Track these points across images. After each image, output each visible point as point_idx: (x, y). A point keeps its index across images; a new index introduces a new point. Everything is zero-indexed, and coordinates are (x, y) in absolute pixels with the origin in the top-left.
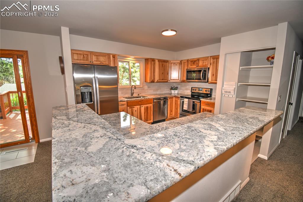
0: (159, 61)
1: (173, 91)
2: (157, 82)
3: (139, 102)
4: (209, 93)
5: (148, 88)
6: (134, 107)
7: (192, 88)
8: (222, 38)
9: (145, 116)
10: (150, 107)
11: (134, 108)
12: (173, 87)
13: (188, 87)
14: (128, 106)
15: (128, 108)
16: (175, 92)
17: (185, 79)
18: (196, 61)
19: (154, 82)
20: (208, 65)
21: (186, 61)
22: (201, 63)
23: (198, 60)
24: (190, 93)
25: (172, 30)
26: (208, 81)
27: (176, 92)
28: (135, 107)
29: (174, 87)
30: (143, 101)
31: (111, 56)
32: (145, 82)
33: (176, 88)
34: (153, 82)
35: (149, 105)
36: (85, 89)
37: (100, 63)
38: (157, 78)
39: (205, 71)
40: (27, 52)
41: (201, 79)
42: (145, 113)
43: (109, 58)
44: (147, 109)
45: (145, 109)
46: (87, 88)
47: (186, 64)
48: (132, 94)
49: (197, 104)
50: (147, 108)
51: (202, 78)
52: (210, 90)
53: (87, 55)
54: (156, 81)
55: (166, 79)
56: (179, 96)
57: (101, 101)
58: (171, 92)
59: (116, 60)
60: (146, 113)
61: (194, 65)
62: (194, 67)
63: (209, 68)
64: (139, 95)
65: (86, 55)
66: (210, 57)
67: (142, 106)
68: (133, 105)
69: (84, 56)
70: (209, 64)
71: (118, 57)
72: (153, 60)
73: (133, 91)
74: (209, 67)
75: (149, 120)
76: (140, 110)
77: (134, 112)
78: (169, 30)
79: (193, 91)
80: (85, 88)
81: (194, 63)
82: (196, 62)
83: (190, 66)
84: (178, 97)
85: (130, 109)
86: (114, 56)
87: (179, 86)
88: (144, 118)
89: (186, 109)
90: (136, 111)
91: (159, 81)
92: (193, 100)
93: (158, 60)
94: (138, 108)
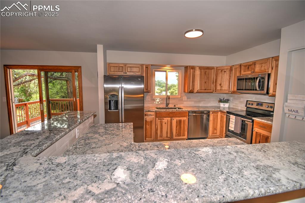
0: (201, 68)
1: (222, 105)
2: (197, 93)
3: (170, 114)
4: (272, 110)
5: (187, 98)
7: (247, 101)
9: (176, 130)
10: (184, 121)
11: (164, 120)
12: (222, 99)
13: (242, 100)
14: (156, 117)
15: (157, 119)
16: (224, 105)
17: (235, 89)
18: (251, 65)
19: (193, 92)
20: (268, 69)
21: (238, 67)
22: (257, 68)
23: (254, 63)
24: (245, 109)
25: (196, 30)
26: (268, 93)
27: (227, 105)
28: (164, 118)
29: (224, 99)
30: (174, 113)
31: (144, 67)
32: (184, 92)
33: (227, 101)
34: (191, 92)
35: (182, 119)
36: (113, 98)
37: (133, 73)
38: (197, 88)
39: (263, 78)
40: (80, 67)
41: (256, 90)
42: (176, 127)
43: (142, 68)
45: (177, 122)
46: (114, 97)
47: (238, 70)
48: (167, 104)
49: (247, 124)
50: (180, 121)
51: (258, 89)
52: (271, 105)
53: (123, 67)
54: (195, 91)
55: (211, 90)
56: (225, 111)
57: (125, 110)
58: (220, 104)
59: (149, 70)
60: (178, 128)
61: (248, 71)
62: (248, 74)
63: (269, 75)
64: (175, 106)
65: (121, 67)
66: (271, 59)
67: (173, 118)
68: (163, 116)
69: (119, 68)
70: (270, 69)
72: (193, 68)
73: (168, 102)
74: (269, 72)
75: (182, 135)
76: (171, 123)
77: (164, 124)
78: (194, 30)
79: (248, 106)
80: (112, 97)
81: (248, 68)
82: (251, 66)
83: (243, 73)
84: (224, 113)
85: (159, 120)
86: (147, 67)
87: (231, 99)
88: (176, 133)
90: (165, 123)
91: (199, 91)
92: (242, 119)
93: (199, 68)
94: (168, 121)
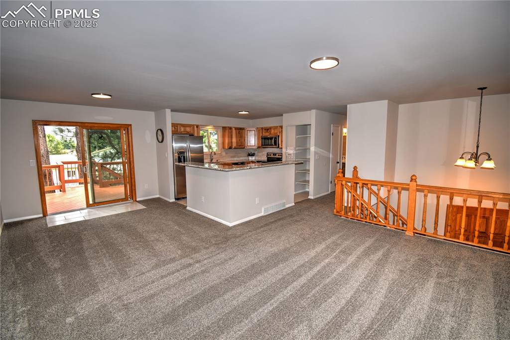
0: (236, 129)
4: (280, 157)
5: (226, 154)
7: (267, 153)
12: (250, 153)
13: (264, 153)
16: (252, 158)
17: (260, 145)
18: (268, 129)
19: (231, 148)
22: (272, 131)
23: (271, 128)
24: (266, 159)
25: (245, 112)
26: (279, 147)
32: (223, 148)
37: (187, 133)
38: (234, 145)
39: (276, 138)
40: (131, 125)
41: (272, 145)
43: (194, 128)
47: (261, 131)
48: (211, 160)
51: (274, 144)
52: (280, 154)
53: (177, 126)
54: (233, 147)
55: (243, 146)
56: (256, 161)
58: (249, 158)
59: (198, 129)
62: (267, 134)
63: (279, 136)
64: (217, 160)
66: (279, 127)
70: (279, 133)
71: (201, 126)
72: (231, 128)
73: (212, 157)
79: (268, 156)
80: (181, 153)
81: (267, 131)
83: (264, 133)
86: (197, 126)
87: (256, 152)
91: (236, 147)
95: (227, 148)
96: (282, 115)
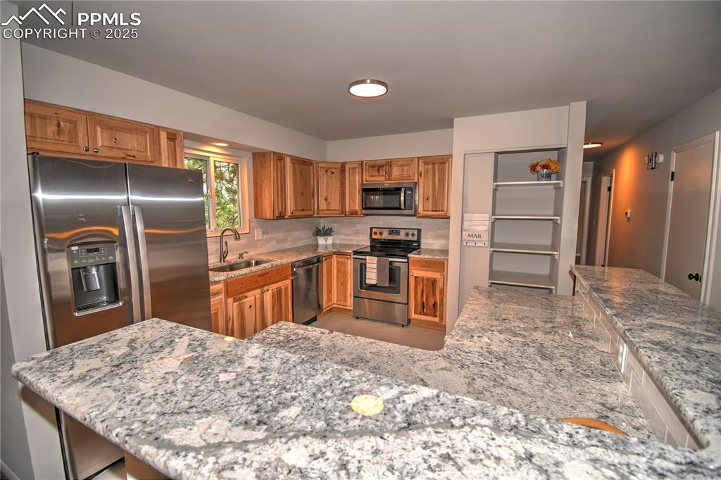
0: (295, 160)
1: (321, 241)
2: (290, 218)
3: (259, 278)
4: (415, 238)
5: (264, 233)
6: (246, 297)
7: (371, 229)
8: (456, 120)
10: (286, 289)
11: (246, 300)
12: (321, 229)
14: (228, 295)
15: (230, 300)
16: (326, 241)
17: (358, 208)
18: (383, 166)
19: (283, 218)
20: (414, 176)
21: (357, 166)
22: (396, 171)
23: (389, 164)
24: (367, 244)
26: (415, 213)
27: (330, 240)
28: (248, 294)
29: (323, 229)
31: (163, 135)
32: (256, 216)
33: (327, 232)
34: (281, 217)
35: (282, 284)
36: (91, 254)
37: (124, 155)
38: (290, 208)
39: (411, 189)
41: (400, 209)
42: (273, 309)
43: (156, 141)
44: (278, 295)
45: (273, 296)
46: (97, 250)
47: (358, 171)
48: (224, 255)
49: (399, 268)
50: (279, 291)
51: (403, 207)
52: (416, 232)
54: (289, 213)
55: (310, 210)
56: (350, 251)
58: (317, 239)
59: (178, 150)
60: (276, 309)
61: (379, 176)
62: (380, 180)
63: (416, 184)
64: (241, 255)
65: (69, 121)
66: (417, 159)
67: (266, 288)
68: (244, 290)
69: (59, 125)
70: (416, 175)
72: (280, 157)
74: (416, 180)
76: (262, 302)
77: (247, 308)
78: (368, 81)
79: (374, 237)
80: (89, 251)
81: (379, 170)
82: (384, 168)
83: (367, 177)
84: (346, 254)
85: (235, 304)
86: (172, 136)
87: (335, 226)
89: (374, 282)
90: (250, 307)
91: (296, 213)
92: (391, 259)
93: (291, 159)
94: (255, 298)
95: (269, 215)
96: (449, 124)
